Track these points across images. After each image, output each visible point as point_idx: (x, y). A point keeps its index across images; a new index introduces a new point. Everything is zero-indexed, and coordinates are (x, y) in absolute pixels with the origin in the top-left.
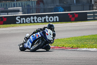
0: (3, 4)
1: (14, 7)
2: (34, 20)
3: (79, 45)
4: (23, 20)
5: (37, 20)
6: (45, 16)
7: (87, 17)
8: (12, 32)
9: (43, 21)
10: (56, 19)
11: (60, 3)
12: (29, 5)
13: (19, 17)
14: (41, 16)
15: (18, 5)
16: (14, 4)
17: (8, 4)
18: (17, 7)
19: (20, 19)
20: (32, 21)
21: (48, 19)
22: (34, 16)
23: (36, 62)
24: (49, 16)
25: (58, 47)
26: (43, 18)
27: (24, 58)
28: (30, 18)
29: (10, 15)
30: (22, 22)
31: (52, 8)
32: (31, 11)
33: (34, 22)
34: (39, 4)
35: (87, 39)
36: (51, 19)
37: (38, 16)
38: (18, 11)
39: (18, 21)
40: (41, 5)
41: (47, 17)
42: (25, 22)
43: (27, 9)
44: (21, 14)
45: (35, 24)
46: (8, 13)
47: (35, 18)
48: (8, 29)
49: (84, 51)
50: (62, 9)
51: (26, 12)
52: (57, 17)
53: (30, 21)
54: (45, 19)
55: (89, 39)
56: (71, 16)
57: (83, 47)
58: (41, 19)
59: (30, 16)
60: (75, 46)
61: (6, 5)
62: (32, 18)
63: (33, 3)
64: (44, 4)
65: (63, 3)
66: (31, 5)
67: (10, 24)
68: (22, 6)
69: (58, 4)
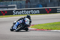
0: (5, 3)
1: (12, 4)
2: (24, 12)
3: (52, 28)
4: (17, 13)
5: (26, 12)
6: (31, 10)
7: (57, 10)
8: (11, 20)
9: (30, 13)
10: (38, 12)
11: (40, 2)
12: (21, 3)
13: (15, 11)
14: (29, 10)
15: (14, 3)
16: (12, 3)
17: (8, 3)
18: (13, 4)
19: (15, 12)
20: (23, 13)
21: (33, 12)
22: (24, 10)
23: (26, 38)
24: (33, 10)
25: (39, 29)
26: (30, 11)
27: (18, 36)
28: (22, 11)
29: (9, 9)
30: (17, 14)
31: (35, 5)
32: (22, 7)
33: (24, 14)
34: (27, 3)
35: (57, 24)
36: (35, 12)
37: (26, 10)
38: (14, 7)
39: (14, 13)
40: (29, 3)
41: (32, 11)
42: (18, 14)
43: (20, 6)
44: (16, 9)
45: (24, 15)
46: (8, 8)
47: (25, 11)
48: (8, 18)
49: (55, 32)
50: (42, 6)
51: (19, 8)
52: (38, 11)
53: (22, 13)
54: (31, 12)
55: (58, 24)
56: (47, 10)
57: (55, 29)
58: (28, 12)
59: (21, 10)
60: (49, 28)
61: (7, 3)
62: (23, 11)
63: (24, 2)
64: (30, 3)
65: (42, 2)
66: (22, 4)
67: (9, 15)
68: (17, 4)
69: (39, 3)
